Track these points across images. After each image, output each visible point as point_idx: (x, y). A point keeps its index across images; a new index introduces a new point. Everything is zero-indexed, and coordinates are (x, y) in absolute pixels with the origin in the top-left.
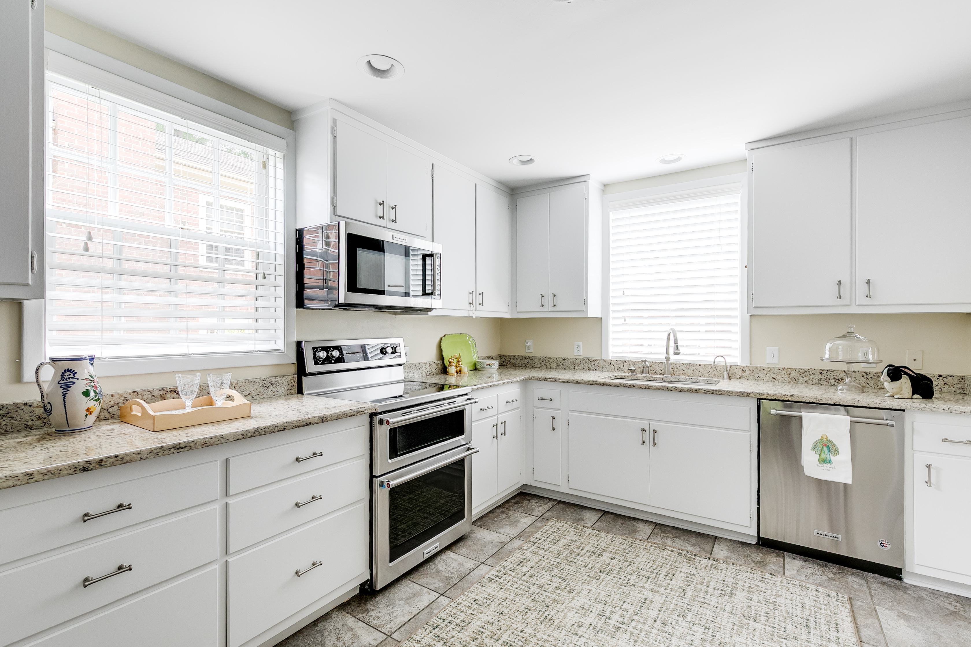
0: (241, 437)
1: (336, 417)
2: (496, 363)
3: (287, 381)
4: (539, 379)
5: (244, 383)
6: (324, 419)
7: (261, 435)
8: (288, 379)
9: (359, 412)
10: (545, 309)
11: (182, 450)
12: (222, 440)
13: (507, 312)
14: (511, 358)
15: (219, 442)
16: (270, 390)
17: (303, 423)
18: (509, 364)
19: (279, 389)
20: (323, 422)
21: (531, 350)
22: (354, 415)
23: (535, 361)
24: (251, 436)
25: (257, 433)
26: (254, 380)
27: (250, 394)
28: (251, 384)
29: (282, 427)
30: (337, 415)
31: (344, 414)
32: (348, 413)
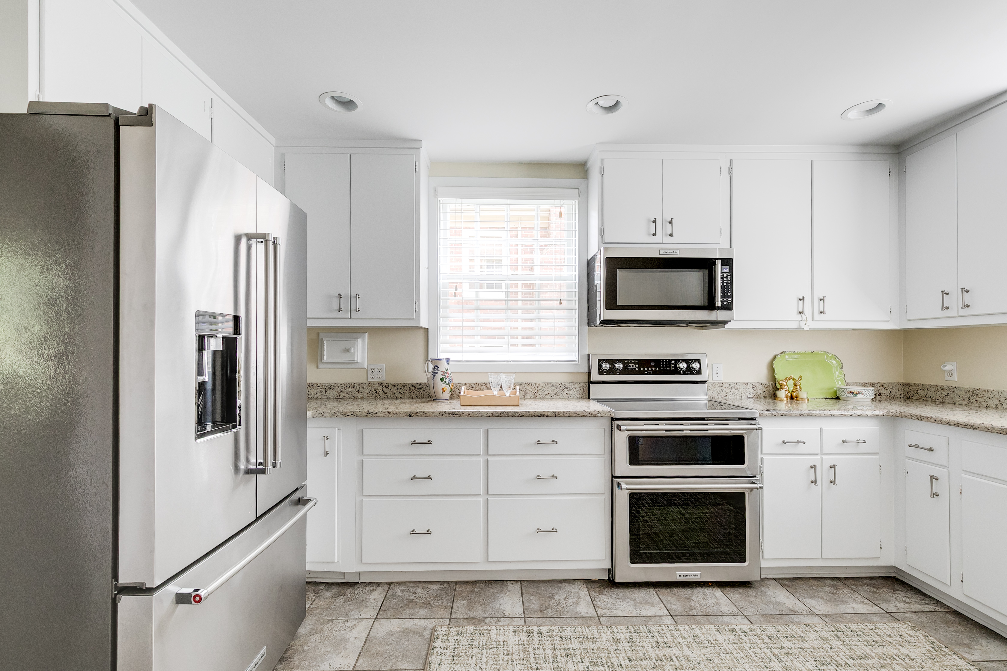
0: (491, 415)
1: (568, 414)
2: (870, 392)
3: (579, 386)
4: (911, 417)
5: (544, 385)
6: (557, 414)
7: (505, 416)
9: (592, 414)
10: (951, 313)
11: (456, 416)
12: (479, 415)
13: (888, 321)
14: (919, 387)
15: (477, 415)
16: (565, 392)
17: (538, 414)
18: (916, 396)
19: (572, 392)
20: (555, 416)
21: (955, 378)
22: (587, 416)
23: (959, 394)
24: (498, 416)
25: (502, 414)
26: (552, 383)
28: (550, 386)
29: (521, 414)
30: (569, 413)
31: (576, 413)
32: (580, 413)
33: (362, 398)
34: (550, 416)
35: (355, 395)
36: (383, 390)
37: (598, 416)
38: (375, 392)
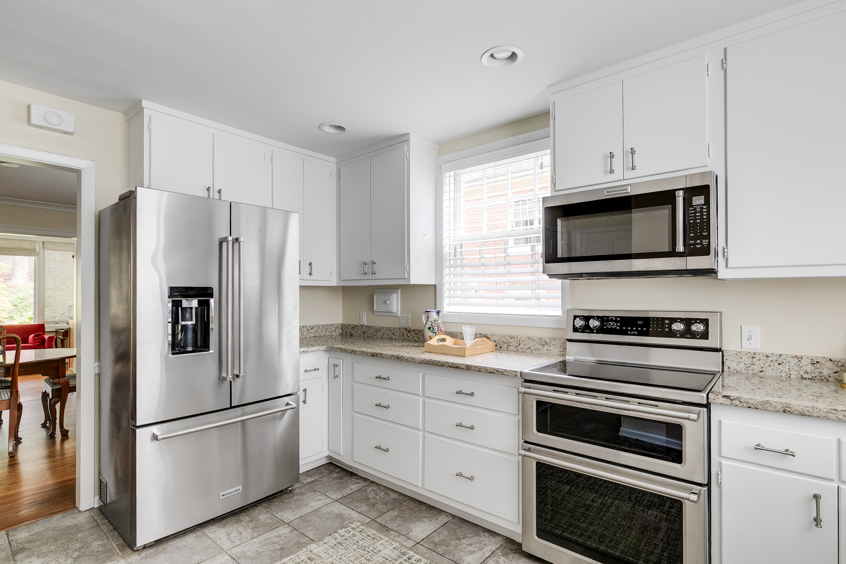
0: (421, 362)
1: (478, 369)
5: (526, 339)
6: (469, 368)
7: (430, 364)
8: (560, 342)
9: (498, 372)
11: (399, 359)
12: (414, 361)
15: (412, 361)
16: (545, 348)
17: (454, 366)
19: (552, 349)
20: (468, 370)
22: (494, 373)
24: (426, 363)
26: (533, 338)
27: (529, 348)
28: (531, 340)
29: (442, 364)
30: (480, 367)
31: (485, 369)
32: (489, 369)
33: (395, 339)
34: (464, 369)
35: (391, 336)
36: (407, 334)
37: (504, 374)
38: (403, 335)
